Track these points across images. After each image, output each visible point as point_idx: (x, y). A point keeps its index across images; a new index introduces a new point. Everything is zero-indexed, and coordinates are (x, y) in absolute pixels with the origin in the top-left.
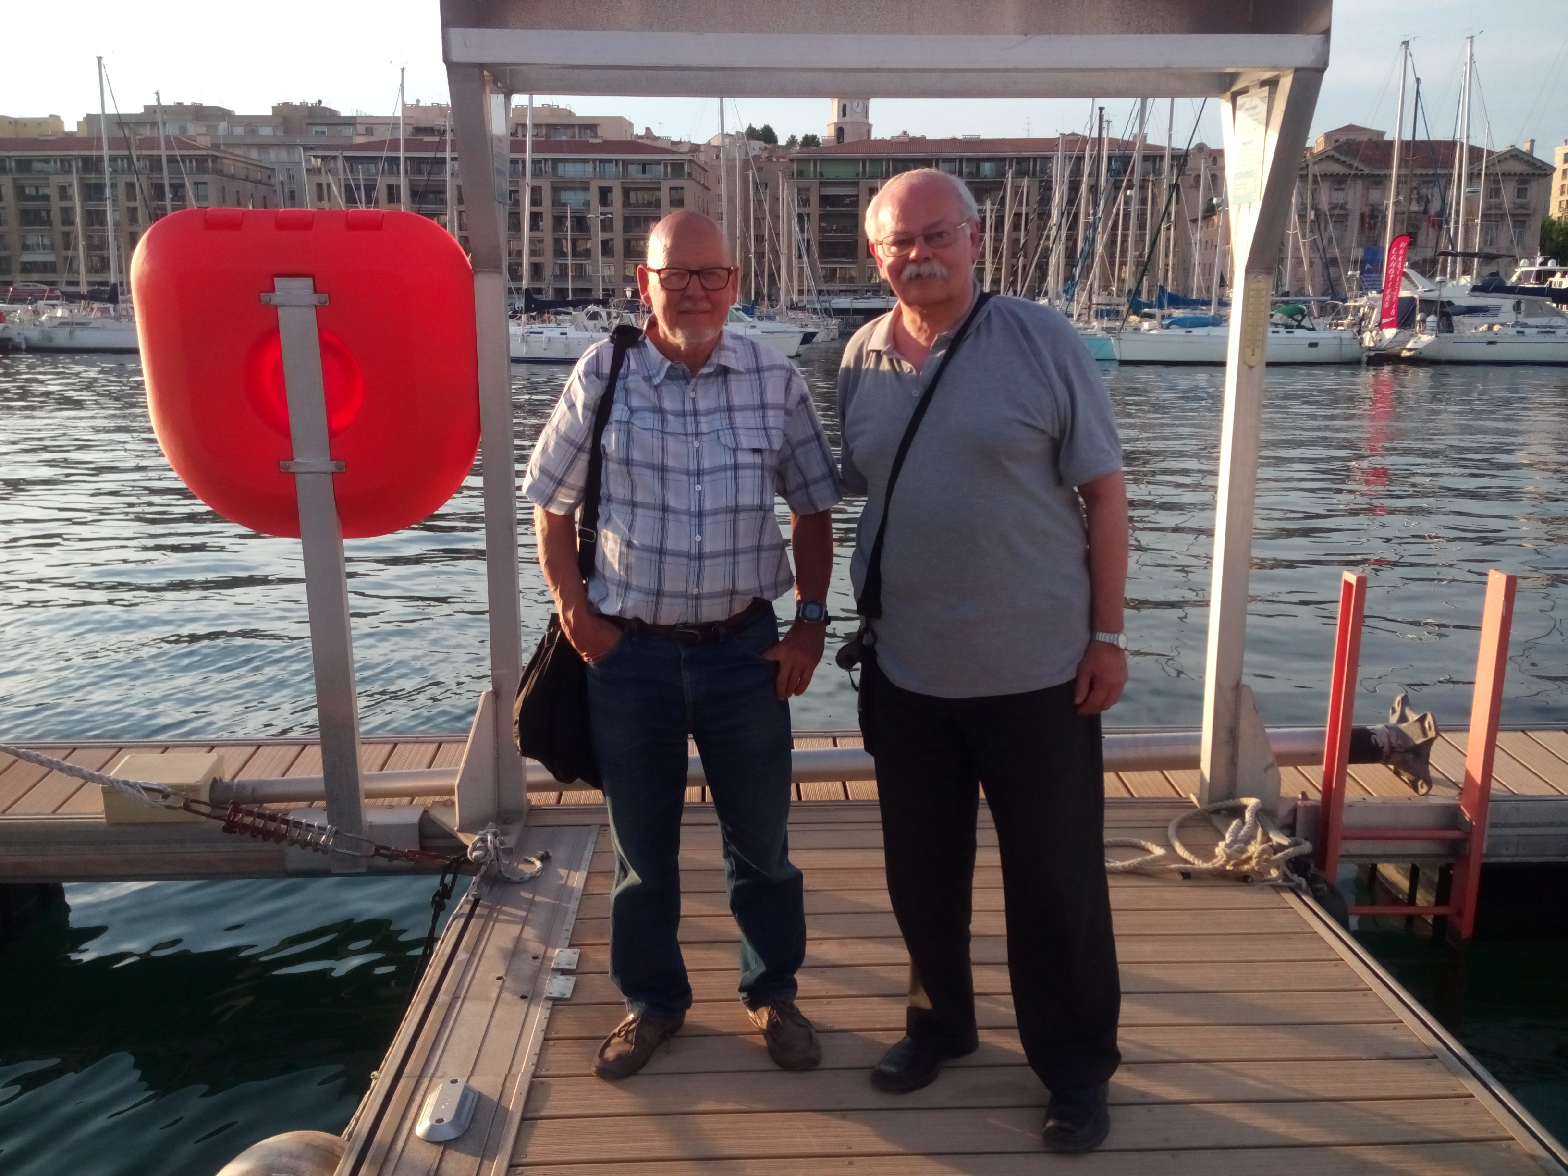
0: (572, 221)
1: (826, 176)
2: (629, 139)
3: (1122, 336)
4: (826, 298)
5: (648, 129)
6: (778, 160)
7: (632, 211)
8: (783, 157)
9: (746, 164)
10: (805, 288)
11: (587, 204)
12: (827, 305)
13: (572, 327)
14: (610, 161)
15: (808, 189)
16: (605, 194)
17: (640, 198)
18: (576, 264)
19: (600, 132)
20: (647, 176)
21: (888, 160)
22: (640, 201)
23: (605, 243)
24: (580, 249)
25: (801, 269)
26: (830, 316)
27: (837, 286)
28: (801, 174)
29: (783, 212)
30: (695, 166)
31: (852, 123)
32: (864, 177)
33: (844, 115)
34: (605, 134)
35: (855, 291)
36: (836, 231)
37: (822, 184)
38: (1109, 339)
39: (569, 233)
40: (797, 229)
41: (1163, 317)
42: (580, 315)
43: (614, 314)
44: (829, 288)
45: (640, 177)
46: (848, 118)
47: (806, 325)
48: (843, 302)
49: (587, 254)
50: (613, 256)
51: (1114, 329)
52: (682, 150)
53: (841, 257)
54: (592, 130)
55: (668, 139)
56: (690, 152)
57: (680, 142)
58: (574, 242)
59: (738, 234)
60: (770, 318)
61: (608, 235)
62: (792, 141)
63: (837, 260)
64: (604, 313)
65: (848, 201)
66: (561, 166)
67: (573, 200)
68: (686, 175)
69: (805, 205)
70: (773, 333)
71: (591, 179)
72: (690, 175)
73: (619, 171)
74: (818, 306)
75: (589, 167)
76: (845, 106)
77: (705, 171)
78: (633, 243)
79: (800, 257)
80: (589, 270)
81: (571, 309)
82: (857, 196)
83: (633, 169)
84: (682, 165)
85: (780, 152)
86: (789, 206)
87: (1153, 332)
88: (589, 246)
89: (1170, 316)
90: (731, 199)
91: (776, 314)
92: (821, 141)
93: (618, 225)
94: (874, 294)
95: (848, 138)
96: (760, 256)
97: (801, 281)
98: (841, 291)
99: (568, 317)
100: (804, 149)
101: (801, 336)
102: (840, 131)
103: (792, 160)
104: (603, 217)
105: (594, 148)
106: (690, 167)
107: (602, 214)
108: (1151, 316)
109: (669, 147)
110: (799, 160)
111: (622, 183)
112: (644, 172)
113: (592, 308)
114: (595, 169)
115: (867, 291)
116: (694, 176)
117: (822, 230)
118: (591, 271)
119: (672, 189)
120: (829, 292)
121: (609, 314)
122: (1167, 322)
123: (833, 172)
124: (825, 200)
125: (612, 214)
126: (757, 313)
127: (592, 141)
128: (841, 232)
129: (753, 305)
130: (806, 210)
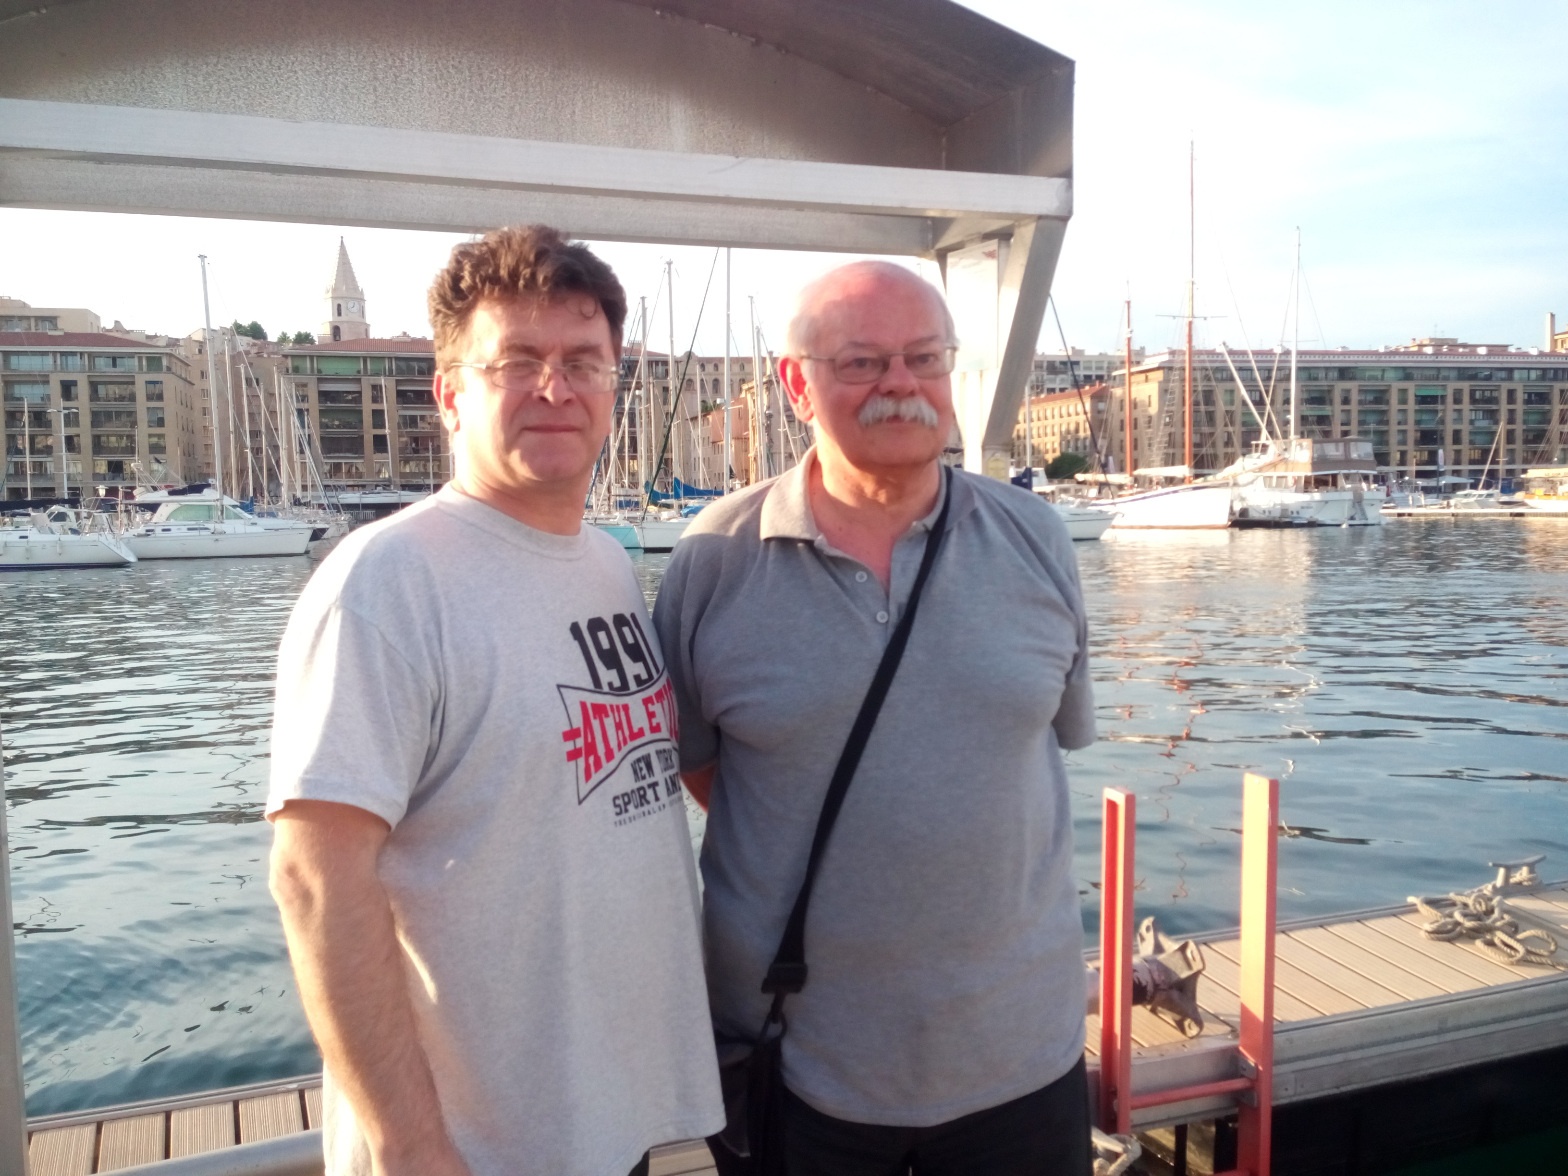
0: (29, 417)
1: (324, 373)
2: (95, 331)
3: (644, 525)
4: (334, 493)
5: (117, 322)
6: (269, 357)
7: (100, 406)
8: (274, 353)
9: (236, 358)
10: (309, 484)
11: (46, 398)
12: (334, 501)
13: (35, 530)
14: (74, 354)
15: (305, 385)
16: (67, 389)
17: (111, 393)
18: (34, 462)
19: (60, 324)
20: (118, 369)
21: (390, 358)
22: (111, 395)
23: (69, 440)
24: (39, 446)
25: (303, 464)
26: (339, 511)
27: (344, 481)
28: (296, 370)
29: (280, 407)
30: (174, 360)
31: (348, 322)
32: (366, 374)
33: (339, 314)
34: (66, 326)
35: (364, 486)
36: (338, 427)
37: (320, 380)
38: (632, 528)
39: (27, 429)
40: (297, 424)
41: (680, 507)
42: (41, 516)
43: (84, 515)
44: (335, 483)
45: (111, 371)
46: (344, 317)
47: (315, 521)
48: (352, 497)
49: (48, 450)
50: (79, 452)
51: (636, 518)
52: (159, 344)
53: (346, 452)
54: (51, 322)
55: (141, 333)
56: (168, 346)
57: (156, 336)
58: (32, 438)
59: (232, 428)
60: (272, 515)
61: (72, 431)
62: (284, 339)
63: (342, 455)
64: (71, 513)
65: (350, 397)
66: (14, 360)
67: (29, 395)
68: (165, 369)
69: (303, 401)
70: (278, 530)
71: (52, 372)
72: (169, 369)
73: (84, 365)
74: (324, 501)
75: (49, 360)
76: (339, 306)
77: (188, 365)
78: (103, 439)
79: (302, 452)
80: (51, 468)
81: (30, 510)
82: (360, 393)
83: (100, 362)
84: (160, 359)
85: (271, 349)
86: (287, 401)
87: (672, 521)
88: (50, 441)
89: (686, 506)
90: (221, 394)
91: (278, 510)
92: (316, 338)
93: (85, 419)
94: (384, 489)
95: (345, 336)
96: (257, 451)
97: (303, 476)
98: (348, 486)
99: (26, 519)
100: (297, 346)
101: (309, 534)
102: (336, 331)
103: (285, 356)
104: (66, 412)
105: (54, 341)
106: (170, 362)
107: (64, 408)
108: (669, 506)
109: (144, 340)
110: (293, 357)
111: (89, 376)
112: (114, 365)
113: (56, 509)
114: (55, 362)
115: (377, 486)
116: (174, 370)
117: (323, 426)
118: (53, 470)
119: (148, 383)
120: (336, 488)
121: (78, 515)
122: (685, 511)
123: (330, 368)
124: (324, 396)
125: (77, 408)
126: (257, 510)
127: (50, 333)
128: (344, 427)
129: (252, 501)
130: (304, 406)
